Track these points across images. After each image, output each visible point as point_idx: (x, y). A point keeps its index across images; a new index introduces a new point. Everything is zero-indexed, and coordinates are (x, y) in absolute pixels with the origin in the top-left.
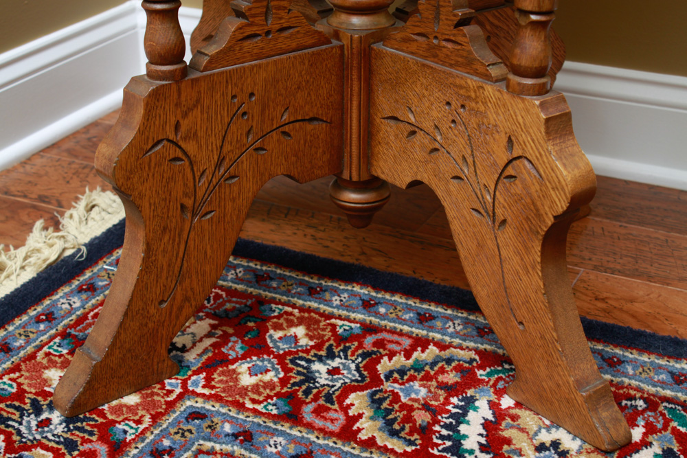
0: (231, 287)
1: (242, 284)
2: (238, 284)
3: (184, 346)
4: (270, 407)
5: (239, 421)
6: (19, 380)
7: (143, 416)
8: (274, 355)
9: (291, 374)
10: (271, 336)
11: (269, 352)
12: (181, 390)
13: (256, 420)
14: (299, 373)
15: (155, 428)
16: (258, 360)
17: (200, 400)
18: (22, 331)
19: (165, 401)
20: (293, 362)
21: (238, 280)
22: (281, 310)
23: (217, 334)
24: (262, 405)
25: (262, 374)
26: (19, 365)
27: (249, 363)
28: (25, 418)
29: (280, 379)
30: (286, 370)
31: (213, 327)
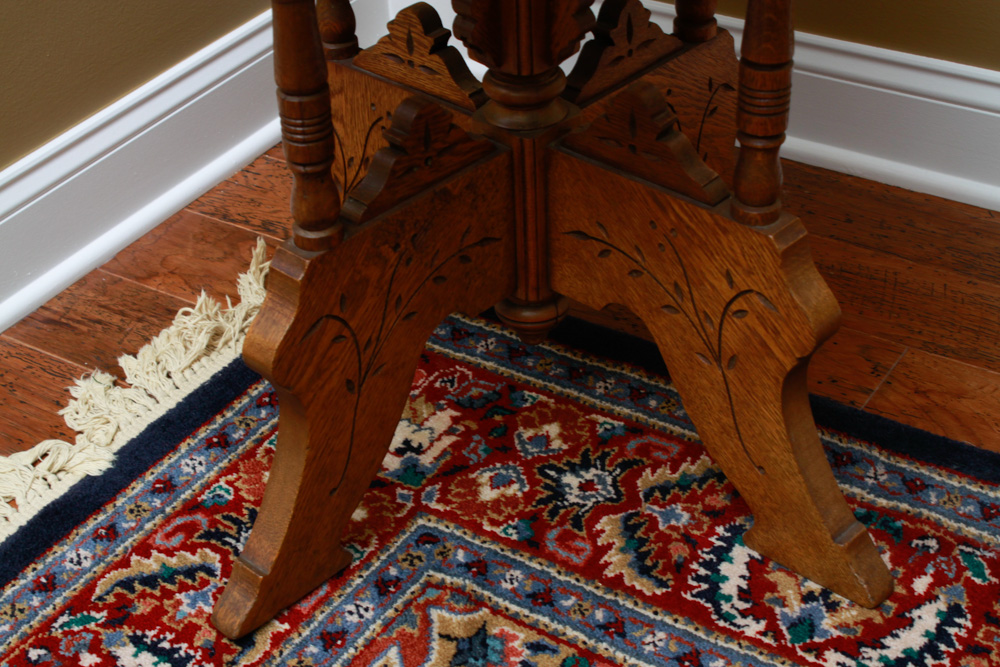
0: (480, 364)
1: (492, 361)
2: (488, 360)
3: (420, 445)
4: (510, 531)
5: (475, 547)
6: (236, 484)
7: (370, 537)
8: (521, 461)
9: (538, 488)
10: (519, 436)
11: (516, 458)
12: (413, 505)
13: (493, 547)
14: (547, 487)
15: (382, 553)
16: (502, 467)
17: (433, 518)
18: (241, 418)
19: (395, 518)
20: (542, 472)
21: (488, 355)
22: (534, 399)
23: (458, 430)
24: (502, 528)
25: (504, 486)
26: (236, 464)
27: (491, 471)
28: (243, 533)
29: (524, 493)
30: (533, 482)
31: (455, 420)
